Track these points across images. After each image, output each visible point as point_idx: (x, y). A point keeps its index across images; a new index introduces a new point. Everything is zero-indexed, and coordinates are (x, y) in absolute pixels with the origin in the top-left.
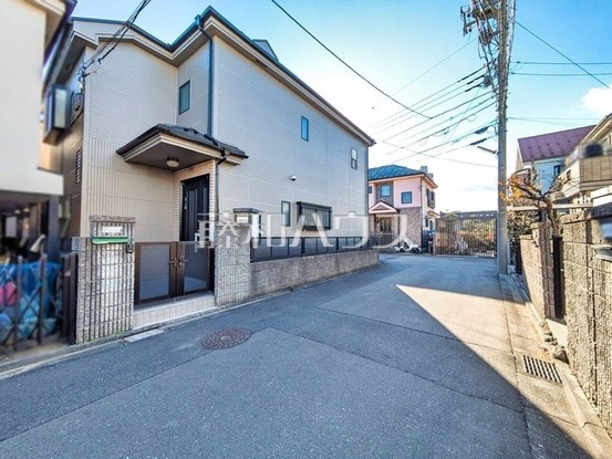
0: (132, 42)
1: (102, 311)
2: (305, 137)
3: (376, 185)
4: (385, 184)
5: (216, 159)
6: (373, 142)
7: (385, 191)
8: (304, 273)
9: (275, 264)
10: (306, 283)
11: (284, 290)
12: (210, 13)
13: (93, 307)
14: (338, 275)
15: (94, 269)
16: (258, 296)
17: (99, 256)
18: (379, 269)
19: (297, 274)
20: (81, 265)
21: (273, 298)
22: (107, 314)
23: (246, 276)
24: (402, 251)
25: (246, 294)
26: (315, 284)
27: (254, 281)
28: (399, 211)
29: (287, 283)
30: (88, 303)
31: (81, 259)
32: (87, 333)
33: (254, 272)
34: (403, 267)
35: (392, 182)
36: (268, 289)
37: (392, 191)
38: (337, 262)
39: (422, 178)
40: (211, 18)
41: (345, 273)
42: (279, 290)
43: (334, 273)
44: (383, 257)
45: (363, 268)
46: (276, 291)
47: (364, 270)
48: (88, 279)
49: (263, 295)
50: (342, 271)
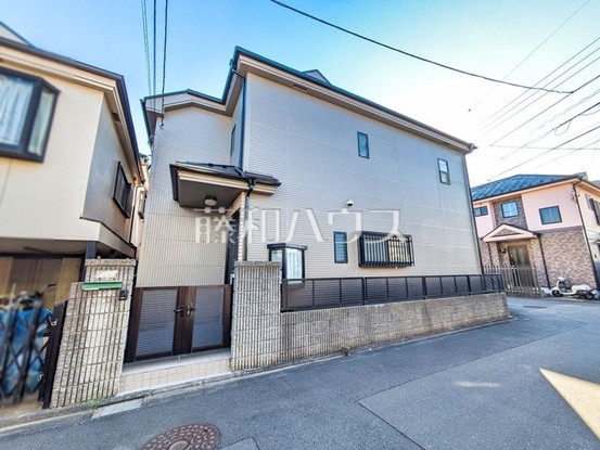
0: (191, 105)
1: (83, 370)
2: (364, 154)
3: (494, 203)
4: (508, 200)
5: (245, 191)
6: (470, 147)
7: (510, 209)
8: (368, 328)
9: (319, 315)
10: (372, 343)
11: (335, 352)
12: (239, 52)
13: (74, 365)
14: (431, 332)
15: (81, 318)
16: (293, 360)
17: (88, 303)
18: (509, 325)
19: (356, 330)
20: (68, 314)
21: (315, 366)
22: (89, 373)
23: (274, 330)
24: (556, 294)
25: (275, 356)
26: (387, 346)
27: (286, 339)
28: (539, 235)
29: (341, 342)
30: (68, 359)
31: (70, 307)
32: (62, 395)
33: (287, 326)
34: (560, 325)
35: (520, 197)
36: (308, 350)
37: (520, 209)
38: (426, 313)
39: (574, 185)
40: (241, 57)
41: (443, 330)
42: (327, 353)
43: (422, 329)
44: (516, 304)
45: (476, 323)
46: (322, 354)
47: (480, 326)
48: (73, 330)
49: (301, 358)
50: (436, 326)
